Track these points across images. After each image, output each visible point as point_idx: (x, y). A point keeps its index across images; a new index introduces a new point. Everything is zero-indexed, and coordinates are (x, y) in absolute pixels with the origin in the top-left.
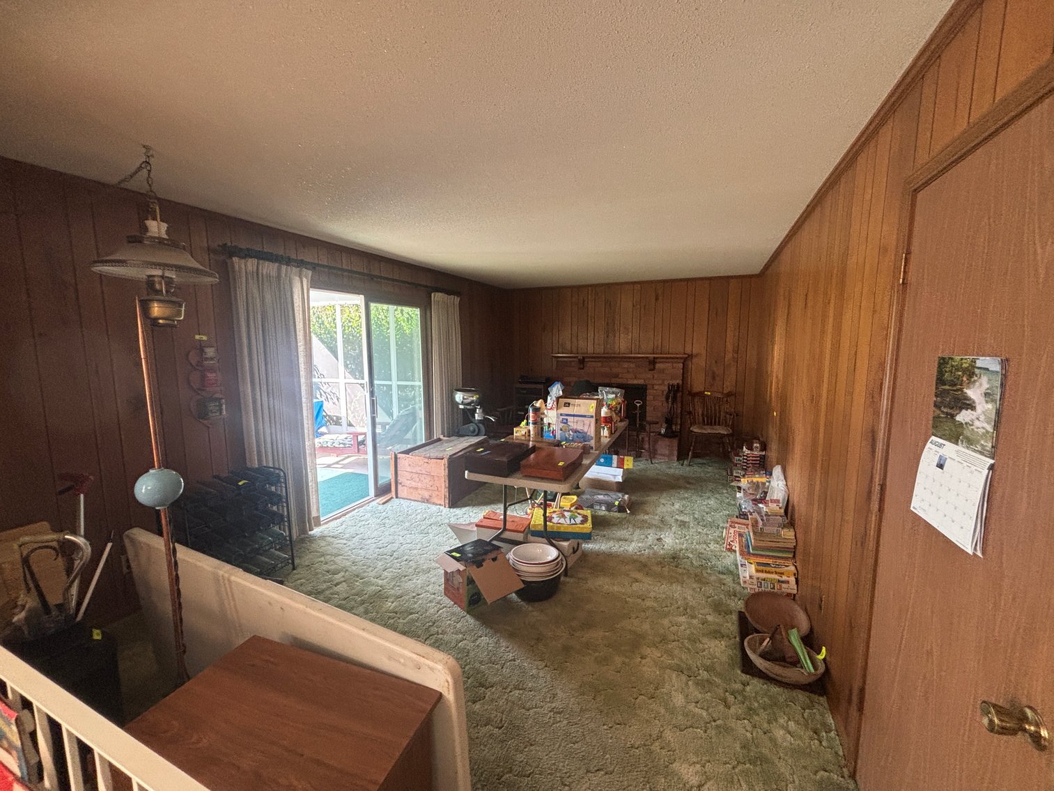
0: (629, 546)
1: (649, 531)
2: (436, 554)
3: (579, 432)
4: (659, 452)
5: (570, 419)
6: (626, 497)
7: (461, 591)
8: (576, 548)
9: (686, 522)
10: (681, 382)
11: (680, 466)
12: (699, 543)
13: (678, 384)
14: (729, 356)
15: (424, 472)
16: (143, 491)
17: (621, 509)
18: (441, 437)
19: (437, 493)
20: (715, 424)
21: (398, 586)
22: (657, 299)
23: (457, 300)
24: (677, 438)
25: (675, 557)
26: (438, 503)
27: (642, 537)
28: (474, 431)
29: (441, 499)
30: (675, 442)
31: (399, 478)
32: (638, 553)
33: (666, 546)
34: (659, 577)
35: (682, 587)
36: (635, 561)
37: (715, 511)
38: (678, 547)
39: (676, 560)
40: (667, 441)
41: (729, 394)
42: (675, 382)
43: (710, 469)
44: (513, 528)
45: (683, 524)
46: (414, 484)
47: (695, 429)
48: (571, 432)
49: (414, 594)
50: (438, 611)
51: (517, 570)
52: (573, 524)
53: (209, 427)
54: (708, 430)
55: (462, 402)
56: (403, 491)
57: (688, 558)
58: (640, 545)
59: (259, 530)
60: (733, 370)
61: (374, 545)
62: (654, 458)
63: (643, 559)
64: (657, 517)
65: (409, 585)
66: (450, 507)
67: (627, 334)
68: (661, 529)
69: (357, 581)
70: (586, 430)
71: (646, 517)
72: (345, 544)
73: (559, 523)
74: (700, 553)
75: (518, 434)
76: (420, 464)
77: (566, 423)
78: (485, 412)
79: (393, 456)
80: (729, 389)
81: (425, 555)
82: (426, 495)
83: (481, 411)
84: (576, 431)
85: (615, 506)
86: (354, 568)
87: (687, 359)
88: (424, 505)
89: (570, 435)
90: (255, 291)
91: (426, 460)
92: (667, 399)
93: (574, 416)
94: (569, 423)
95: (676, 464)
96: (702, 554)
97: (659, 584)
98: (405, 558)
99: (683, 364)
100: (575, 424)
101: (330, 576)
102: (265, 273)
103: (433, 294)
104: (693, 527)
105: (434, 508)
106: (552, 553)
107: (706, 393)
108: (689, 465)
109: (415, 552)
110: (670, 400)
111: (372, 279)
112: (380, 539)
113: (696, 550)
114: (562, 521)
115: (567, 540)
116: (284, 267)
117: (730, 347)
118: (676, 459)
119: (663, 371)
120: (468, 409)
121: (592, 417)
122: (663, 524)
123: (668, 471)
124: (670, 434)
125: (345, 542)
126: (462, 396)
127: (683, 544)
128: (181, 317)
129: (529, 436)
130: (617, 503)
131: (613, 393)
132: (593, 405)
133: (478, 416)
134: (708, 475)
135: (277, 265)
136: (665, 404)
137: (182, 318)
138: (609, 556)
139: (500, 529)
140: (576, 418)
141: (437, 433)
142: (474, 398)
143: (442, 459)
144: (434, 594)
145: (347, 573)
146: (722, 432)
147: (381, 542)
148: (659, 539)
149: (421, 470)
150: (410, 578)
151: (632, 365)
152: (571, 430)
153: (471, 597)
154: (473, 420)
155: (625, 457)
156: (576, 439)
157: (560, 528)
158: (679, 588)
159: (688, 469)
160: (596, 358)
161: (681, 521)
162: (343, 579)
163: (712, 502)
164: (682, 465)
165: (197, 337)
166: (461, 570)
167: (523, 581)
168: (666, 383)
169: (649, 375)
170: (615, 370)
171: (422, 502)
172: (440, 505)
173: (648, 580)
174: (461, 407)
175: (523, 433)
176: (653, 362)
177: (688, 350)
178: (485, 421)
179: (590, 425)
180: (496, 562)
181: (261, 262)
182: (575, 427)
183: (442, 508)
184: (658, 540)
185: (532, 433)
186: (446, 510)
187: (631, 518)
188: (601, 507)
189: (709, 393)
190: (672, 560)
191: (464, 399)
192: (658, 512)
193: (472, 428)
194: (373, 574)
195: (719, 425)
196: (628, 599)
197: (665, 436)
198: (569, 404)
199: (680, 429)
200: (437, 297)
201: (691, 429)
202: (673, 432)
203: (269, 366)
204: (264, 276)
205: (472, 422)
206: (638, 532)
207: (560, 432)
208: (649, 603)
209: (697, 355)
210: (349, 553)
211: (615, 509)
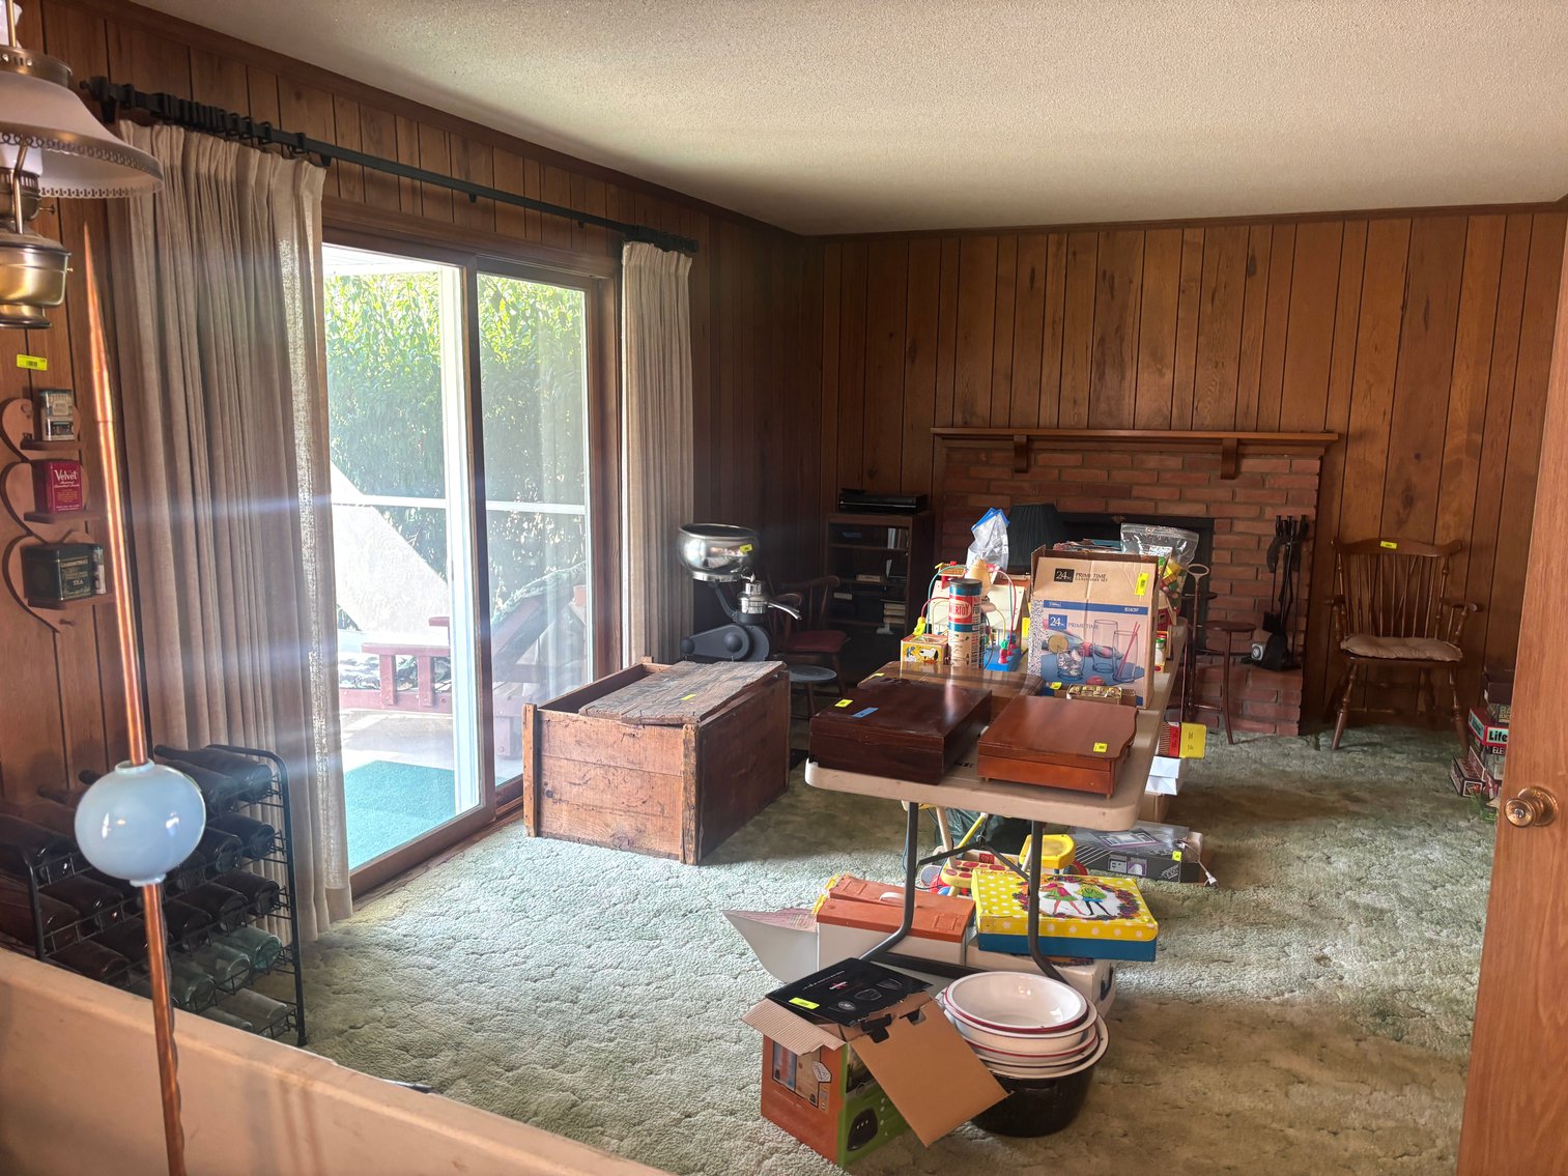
0: (1240, 978)
1: (1286, 936)
2: (700, 998)
3: (1100, 654)
4: (1248, 711)
5: (1074, 616)
6: (1197, 837)
7: (824, 1105)
8: (1106, 982)
9: (1382, 911)
10: (1311, 512)
11: (1313, 752)
12: (1440, 972)
13: (1304, 517)
14: (1458, 438)
15: (622, 762)
16: (105, 832)
17: (1190, 872)
18: (647, 662)
19: (660, 822)
20: (1408, 634)
21: (623, 1090)
22: (1250, 271)
23: (685, 264)
24: (1301, 672)
25: (1384, 1010)
26: (665, 848)
27: (1272, 951)
28: (738, 647)
29: (671, 840)
30: (1296, 682)
31: (544, 780)
32: (1276, 999)
33: (1346, 977)
34: (1358, 1067)
35: (1434, 1098)
36: (1272, 1023)
37: (1455, 878)
38: (1386, 983)
39: (1389, 1020)
40: (1272, 682)
41: (1455, 550)
42: (1295, 512)
43: (1399, 760)
44: (930, 927)
45: (1375, 917)
46: (590, 796)
47: (1357, 647)
48: (1074, 654)
49: (675, 1114)
50: (759, 1163)
51: (976, 1048)
52: (1099, 918)
53: (55, 631)
54: (1394, 650)
55: (706, 563)
56: (557, 816)
57: (1422, 1014)
58: (1272, 974)
59: (218, 930)
60: (1467, 478)
61: (516, 972)
62: (1238, 728)
63: (1295, 1016)
64: (1295, 897)
65: (649, 1087)
66: (699, 863)
67: (1161, 374)
68: (1318, 932)
69: (499, 1076)
70: (1121, 649)
71: (1264, 895)
72: (430, 968)
73: (1061, 915)
74: (1451, 1001)
75: (911, 659)
76: (611, 740)
77: (1062, 629)
78: (769, 592)
79: (530, 716)
80: (1453, 536)
81: (669, 1001)
82: (625, 825)
83: (758, 588)
84: (1089, 652)
85: (1176, 862)
86: (479, 1037)
87: (1330, 447)
88: (624, 857)
89: (1071, 662)
90: (180, 227)
91: (630, 730)
92: (1273, 557)
93: (1087, 607)
94: (1069, 629)
95: (1298, 745)
96: (1458, 1002)
97: (1366, 1089)
98: (616, 1009)
99: (1321, 459)
100: (1090, 631)
101: (415, 1062)
102: (203, 169)
103: (626, 248)
104: (1405, 926)
105: (653, 866)
106: (1064, 1003)
107: (1383, 544)
108: (1338, 748)
109: (639, 990)
110: (1281, 563)
111: (473, 198)
112: (527, 951)
113: (1438, 991)
114: (1064, 907)
115: (1086, 961)
116: (255, 156)
117: (1460, 409)
118: (1297, 731)
119: (1260, 481)
120: (721, 585)
121: (1143, 611)
122: (1317, 917)
123: (1282, 764)
124: (1280, 660)
125: (429, 961)
126: (703, 545)
127: (1395, 974)
128: (58, 298)
129: (947, 662)
130: (1177, 856)
131: (1164, 542)
132: (1145, 577)
133: (750, 603)
134: (1400, 778)
135: (235, 146)
136: (1268, 576)
137: (59, 303)
138: (1195, 1007)
139: (892, 929)
140: (1092, 615)
141: (631, 654)
142: (740, 554)
143: (680, 726)
144: (733, 1113)
145: (464, 1054)
146: (1438, 655)
147: (531, 962)
148: (1322, 960)
149: (612, 758)
150: (648, 1064)
151: (1174, 462)
152: (1076, 648)
153: (854, 1125)
154: (734, 614)
155: (1184, 725)
156: (1088, 672)
157: (1065, 927)
158: (1425, 1099)
159: (1336, 757)
160: (1062, 440)
161: (1367, 908)
162: (456, 1071)
163: (1436, 854)
164: (1317, 747)
165: (22, 361)
166: (833, 1047)
167: (999, 1078)
168: (1270, 513)
169: (1222, 493)
170: (1120, 476)
171: (614, 848)
172: (669, 856)
173: (1324, 1076)
174: (701, 576)
175: (930, 654)
176: (1232, 456)
177: (1337, 420)
178: (765, 619)
179: (1135, 635)
180: (920, 1026)
181: (195, 136)
182: (1089, 640)
183: (676, 864)
184: (1318, 960)
185: (954, 655)
186: (689, 873)
187: (1222, 898)
188: (1130, 866)
189: (1394, 546)
190: (1378, 1020)
191: (709, 554)
192: (1291, 881)
193: (730, 639)
194: (534, 1055)
195: (1420, 634)
196: (1291, 1132)
197: (1266, 664)
198: (1070, 573)
199: (1305, 646)
200: (635, 256)
201: (1343, 646)
202: (1288, 654)
203: (219, 453)
204: (203, 181)
205: (731, 621)
206: (1252, 936)
207: (1040, 653)
208: (1355, 1144)
209: (1362, 436)
210: (451, 994)
211: (1173, 871)
